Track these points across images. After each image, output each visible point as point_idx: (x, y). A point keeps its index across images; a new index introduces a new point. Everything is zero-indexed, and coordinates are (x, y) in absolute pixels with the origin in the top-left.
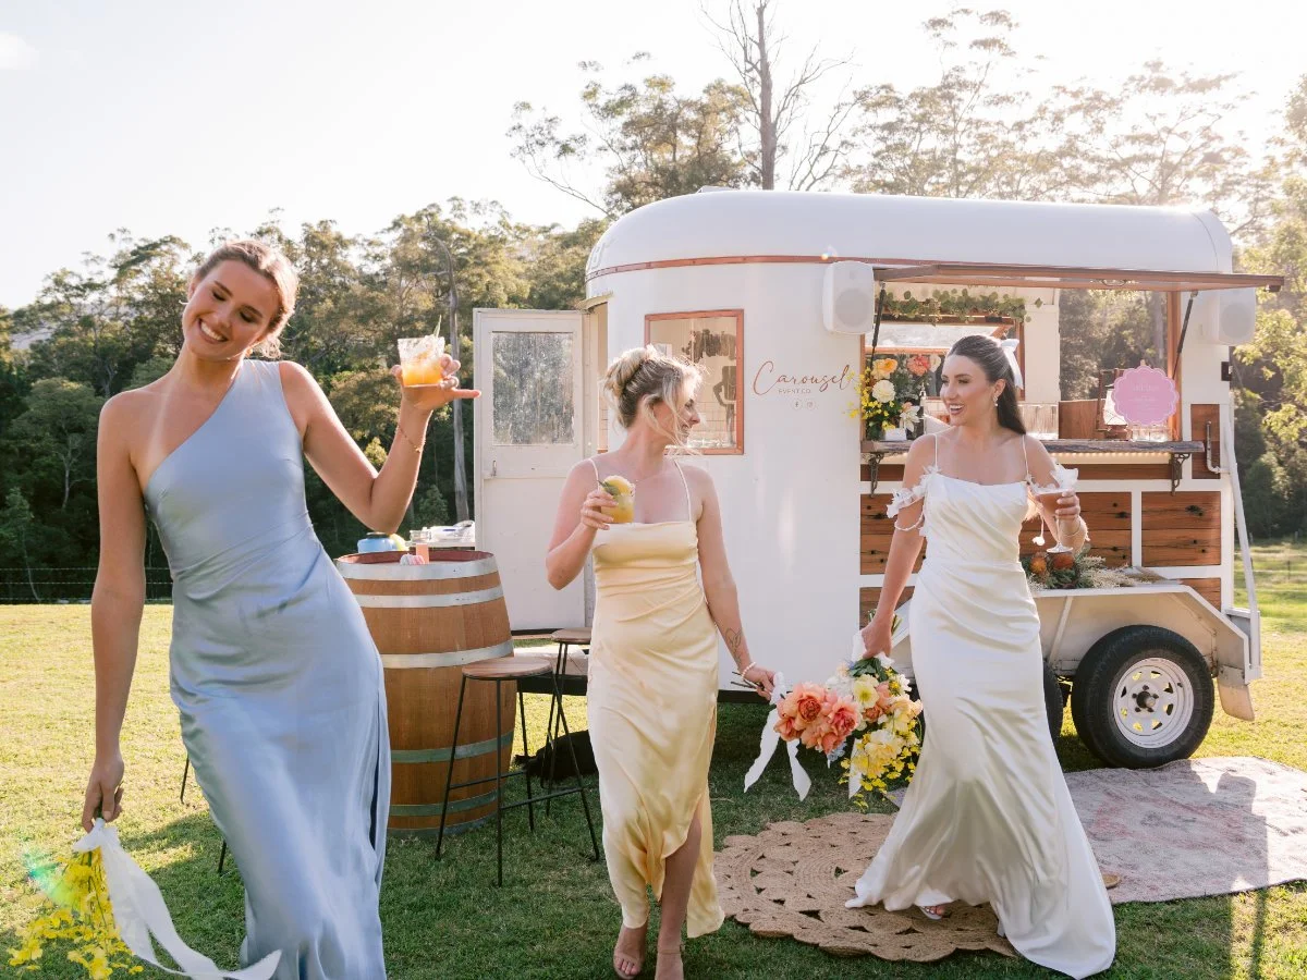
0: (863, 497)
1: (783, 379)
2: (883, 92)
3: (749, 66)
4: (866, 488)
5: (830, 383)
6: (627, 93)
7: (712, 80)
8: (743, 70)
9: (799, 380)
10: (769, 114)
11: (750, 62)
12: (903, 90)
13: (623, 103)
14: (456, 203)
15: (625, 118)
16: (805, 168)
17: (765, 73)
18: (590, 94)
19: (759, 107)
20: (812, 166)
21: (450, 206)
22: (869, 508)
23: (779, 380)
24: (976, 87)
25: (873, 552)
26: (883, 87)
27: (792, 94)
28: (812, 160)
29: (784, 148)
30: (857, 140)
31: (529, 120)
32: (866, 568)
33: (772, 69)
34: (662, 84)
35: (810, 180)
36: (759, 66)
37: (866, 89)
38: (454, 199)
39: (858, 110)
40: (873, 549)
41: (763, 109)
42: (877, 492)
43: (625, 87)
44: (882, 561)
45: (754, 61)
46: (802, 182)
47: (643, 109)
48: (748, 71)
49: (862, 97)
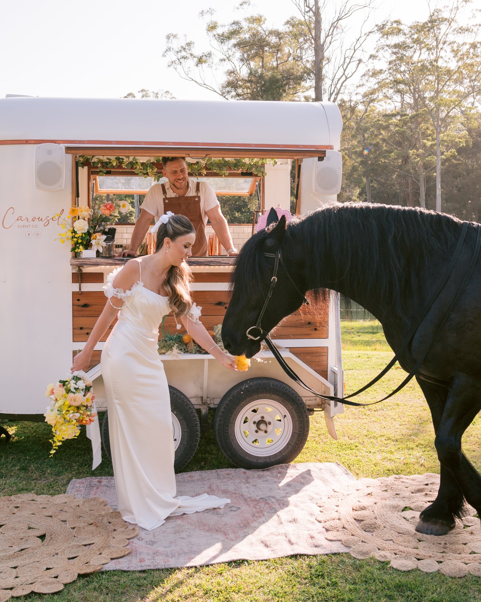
0: (74, 293)
1: (20, 219)
2: (395, 25)
3: (307, 9)
4: (75, 287)
5: (51, 221)
6: (235, 27)
7: (288, 18)
8: (303, 11)
9: (30, 219)
10: (320, 38)
11: (308, 7)
12: (407, 23)
13: (234, 33)
14: (144, 93)
15: (233, 41)
16: (341, 70)
17: (317, 14)
18: (212, 27)
19: (314, 35)
20: (345, 70)
21: (141, 94)
22: (78, 300)
23: (18, 220)
24: (449, 21)
25: (81, 328)
26: (396, 22)
27: (334, 26)
28: (345, 67)
29: (328, 59)
30: (380, 54)
31: (176, 44)
32: (76, 338)
33: (321, 11)
34: (258, 20)
35: (343, 78)
36: (314, 9)
37: (384, 23)
38: (142, 91)
39: (378, 35)
40: (81, 326)
41: (316, 36)
42: (83, 290)
43: (234, 23)
44: (88, 334)
45: (311, 6)
46: (339, 80)
47: (246, 36)
48: (307, 12)
49: (381, 28)
